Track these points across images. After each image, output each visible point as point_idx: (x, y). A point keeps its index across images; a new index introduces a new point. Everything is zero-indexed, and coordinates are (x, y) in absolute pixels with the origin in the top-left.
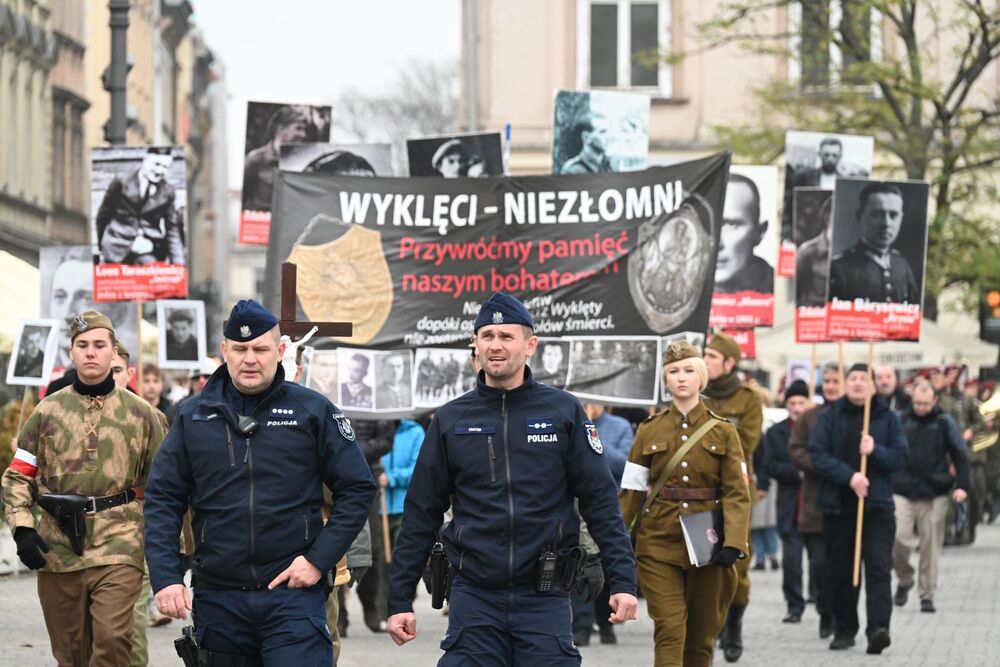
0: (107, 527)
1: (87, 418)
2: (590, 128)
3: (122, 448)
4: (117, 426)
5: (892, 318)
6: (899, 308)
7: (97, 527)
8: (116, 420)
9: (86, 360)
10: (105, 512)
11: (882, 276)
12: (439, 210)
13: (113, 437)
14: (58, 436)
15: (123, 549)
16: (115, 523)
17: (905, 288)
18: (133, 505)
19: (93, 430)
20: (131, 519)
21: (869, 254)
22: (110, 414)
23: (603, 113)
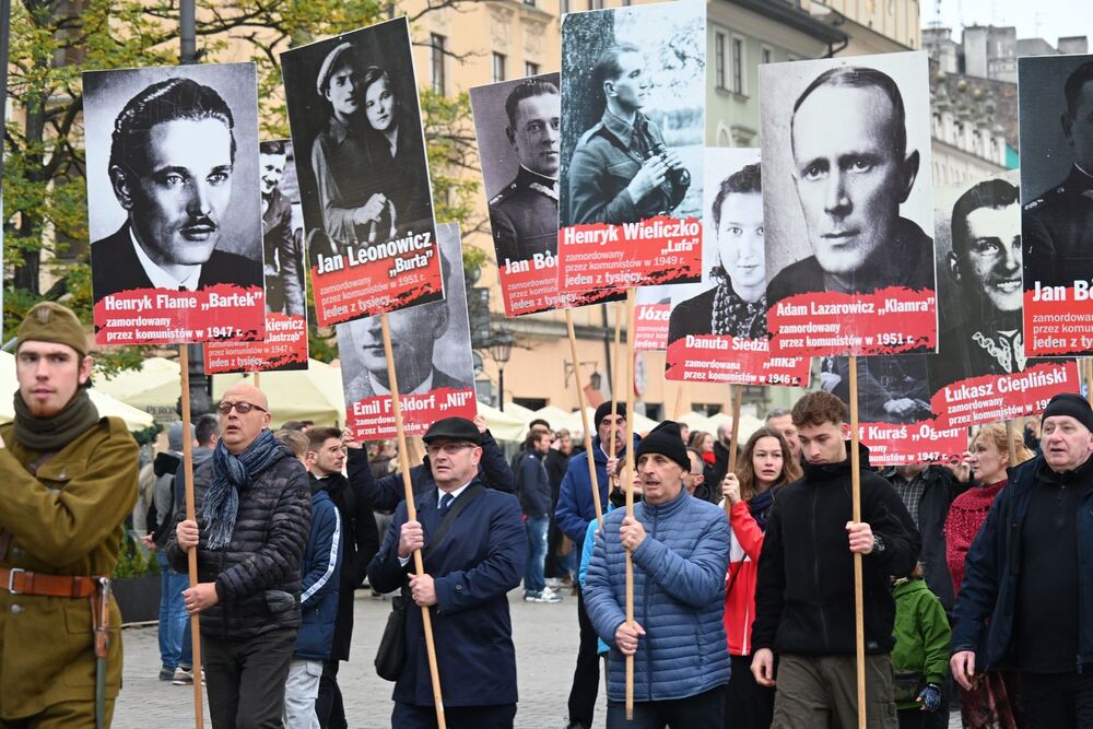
2: (615, 72)
23: (635, 43)
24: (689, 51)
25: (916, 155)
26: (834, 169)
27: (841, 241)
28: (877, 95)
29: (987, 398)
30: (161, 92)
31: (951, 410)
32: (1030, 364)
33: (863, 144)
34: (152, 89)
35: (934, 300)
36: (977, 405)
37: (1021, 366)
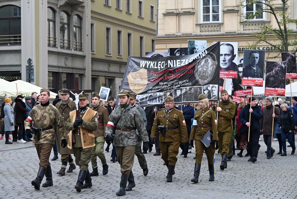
0: (45, 134)
1: (42, 111)
2: (195, 49)
3: (48, 118)
4: (48, 113)
5: (257, 81)
6: (258, 79)
7: (42, 134)
8: (48, 112)
9: (42, 98)
10: (44, 131)
11: (254, 72)
12: (159, 65)
13: (46, 115)
14: (36, 114)
15: (47, 140)
16: (46, 134)
17: (260, 74)
18: (51, 130)
19: (43, 113)
20: (50, 133)
21: (251, 67)
22: (47, 110)
23: (197, 45)
24: (205, 47)
25: (235, 55)
26: (224, 56)
27: (224, 64)
28: (230, 47)
29: (241, 93)
30: (155, 55)
31: (237, 94)
32: (247, 89)
33: (228, 53)
34: (154, 55)
35: (237, 72)
36: (240, 94)
37: (246, 89)
